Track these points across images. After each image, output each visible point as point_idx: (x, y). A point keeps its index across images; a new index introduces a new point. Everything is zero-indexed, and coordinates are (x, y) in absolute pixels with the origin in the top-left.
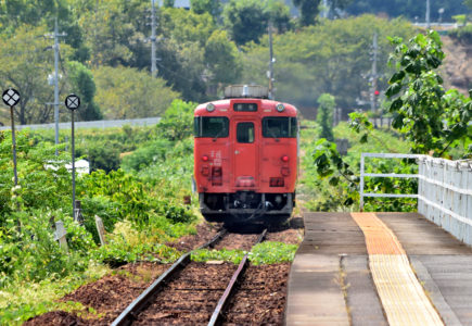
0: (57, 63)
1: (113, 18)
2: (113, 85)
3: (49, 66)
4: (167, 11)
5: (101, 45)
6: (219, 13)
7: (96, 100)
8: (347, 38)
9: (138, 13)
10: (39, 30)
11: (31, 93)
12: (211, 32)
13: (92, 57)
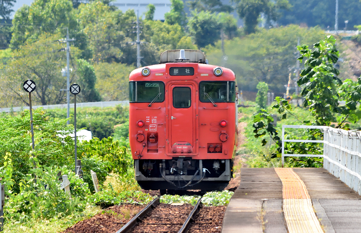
0: (68, 60)
1: (109, 28)
2: (109, 76)
3: (63, 63)
4: (148, 23)
5: (100, 47)
6: (185, 24)
7: (97, 87)
8: (277, 42)
9: (127, 24)
10: (56, 37)
11: (49, 82)
12: (180, 38)
13: (94, 56)
